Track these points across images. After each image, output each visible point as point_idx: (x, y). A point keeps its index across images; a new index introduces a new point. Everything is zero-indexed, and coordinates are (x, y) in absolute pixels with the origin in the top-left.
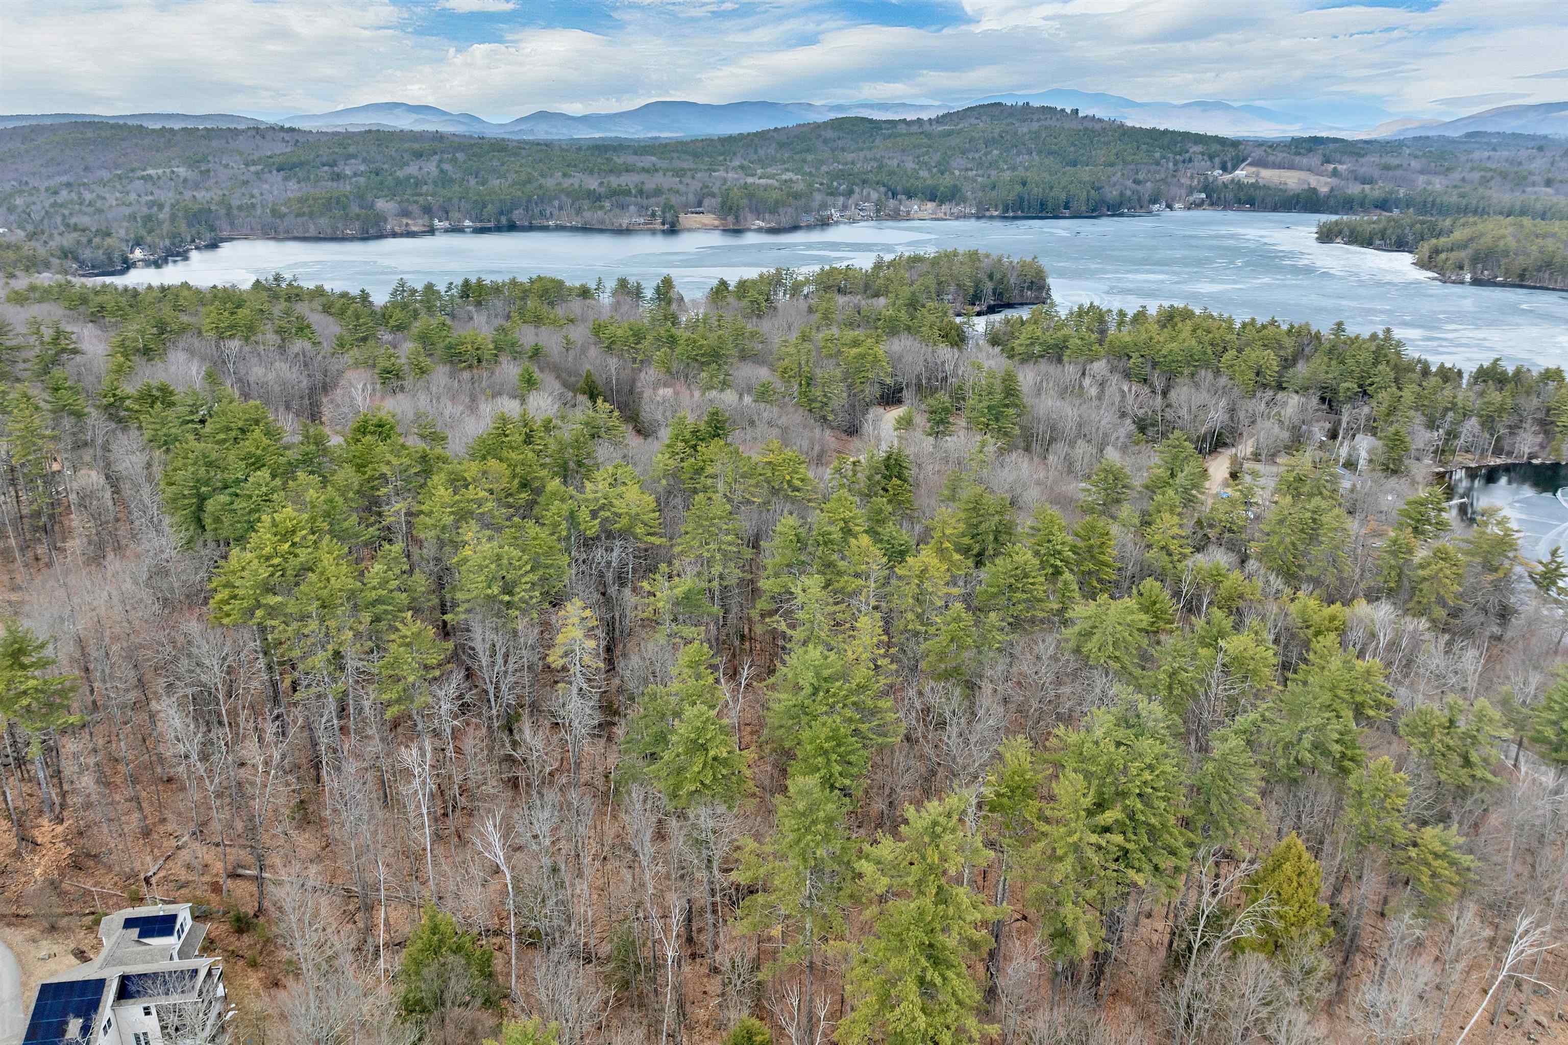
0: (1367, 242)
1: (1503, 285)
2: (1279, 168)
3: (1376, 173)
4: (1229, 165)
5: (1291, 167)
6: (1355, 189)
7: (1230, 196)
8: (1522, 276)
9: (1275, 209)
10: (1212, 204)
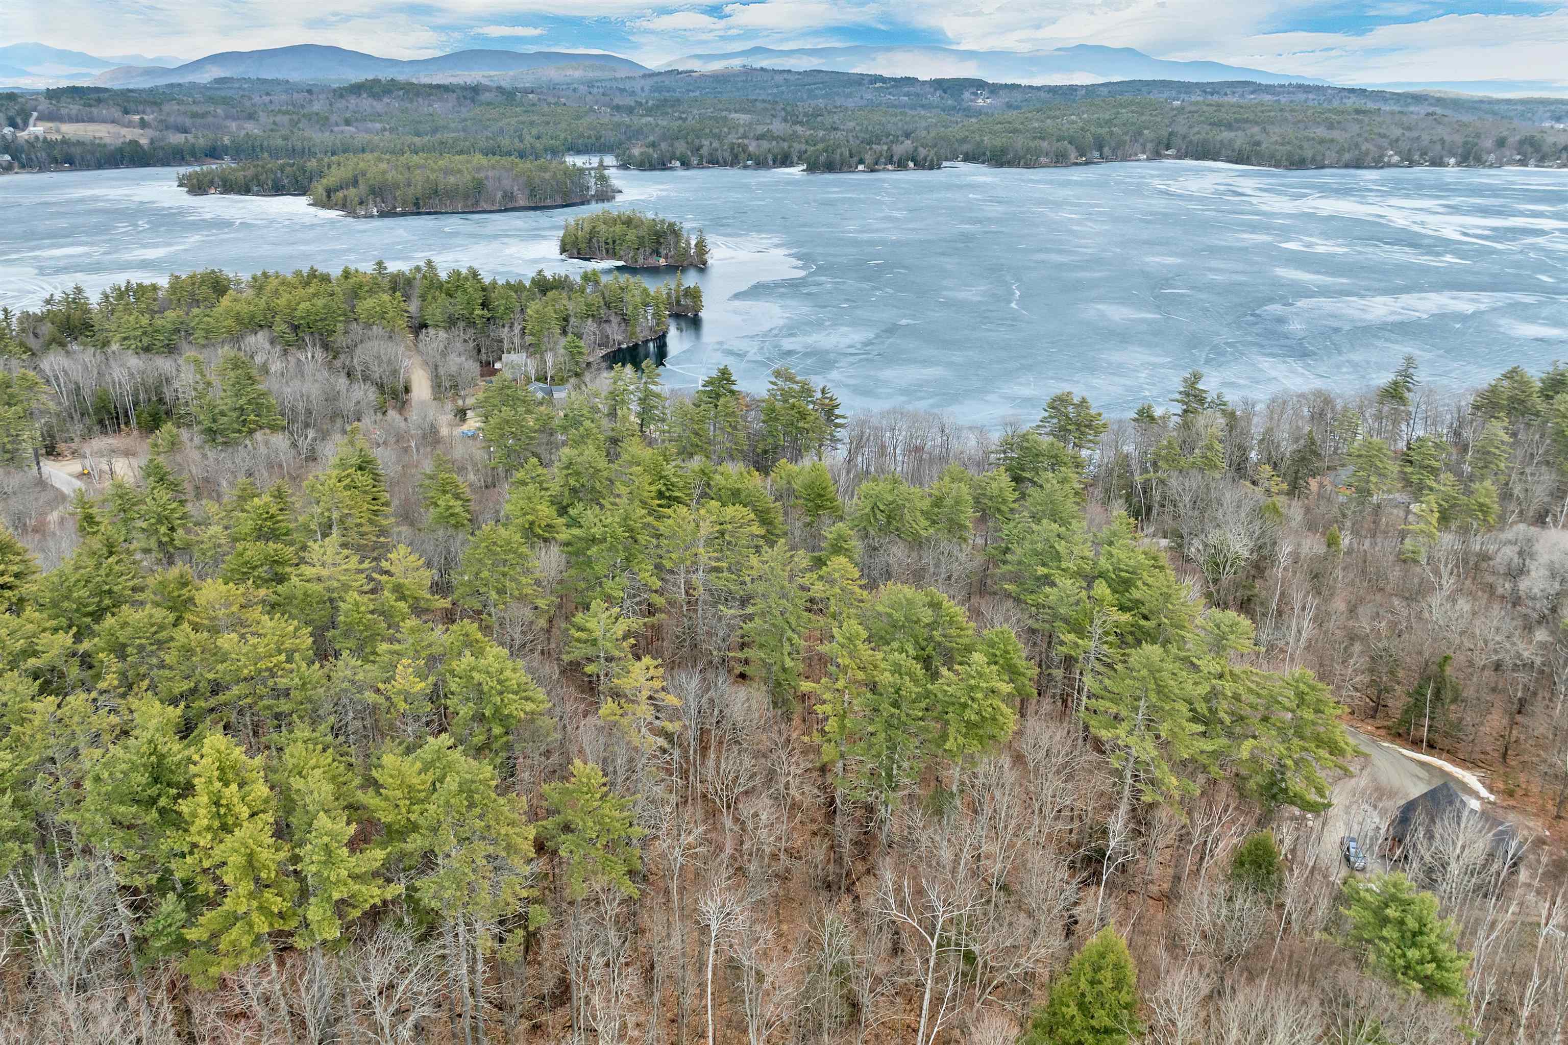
0: (245, 190)
1: (403, 214)
2: (77, 121)
3: (188, 122)
4: (19, 120)
5: (91, 120)
6: (177, 139)
7: (43, 155)
8: (417, 205)
9: (99, 166)
10: (23, 166)
